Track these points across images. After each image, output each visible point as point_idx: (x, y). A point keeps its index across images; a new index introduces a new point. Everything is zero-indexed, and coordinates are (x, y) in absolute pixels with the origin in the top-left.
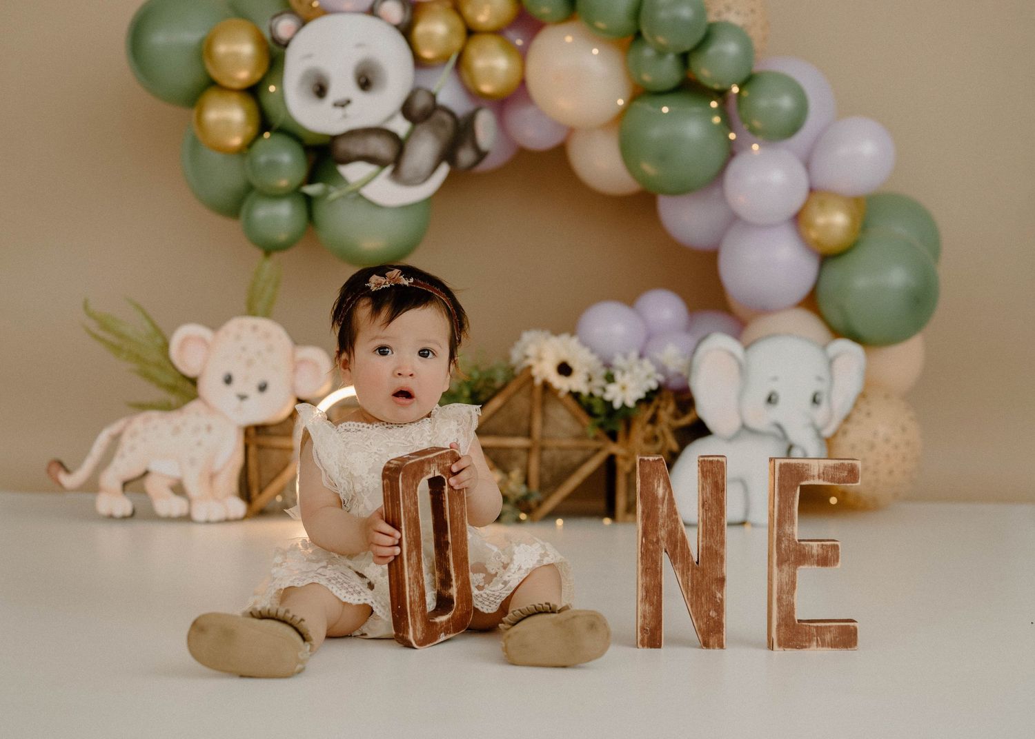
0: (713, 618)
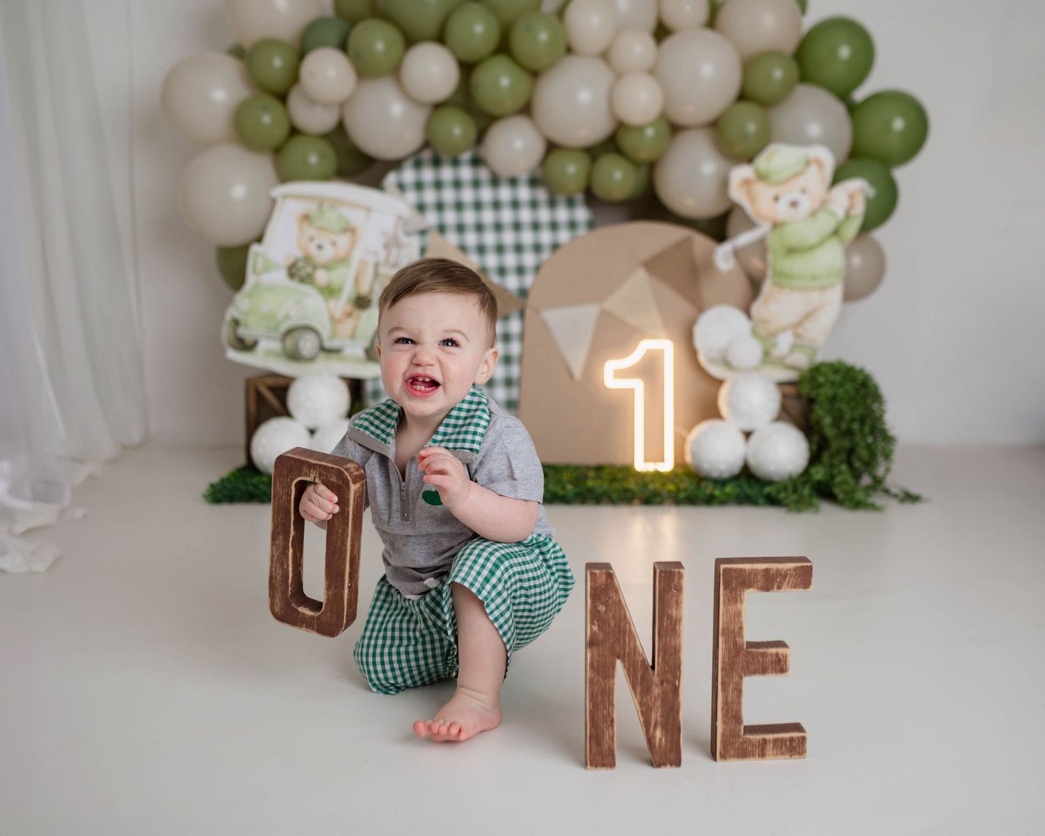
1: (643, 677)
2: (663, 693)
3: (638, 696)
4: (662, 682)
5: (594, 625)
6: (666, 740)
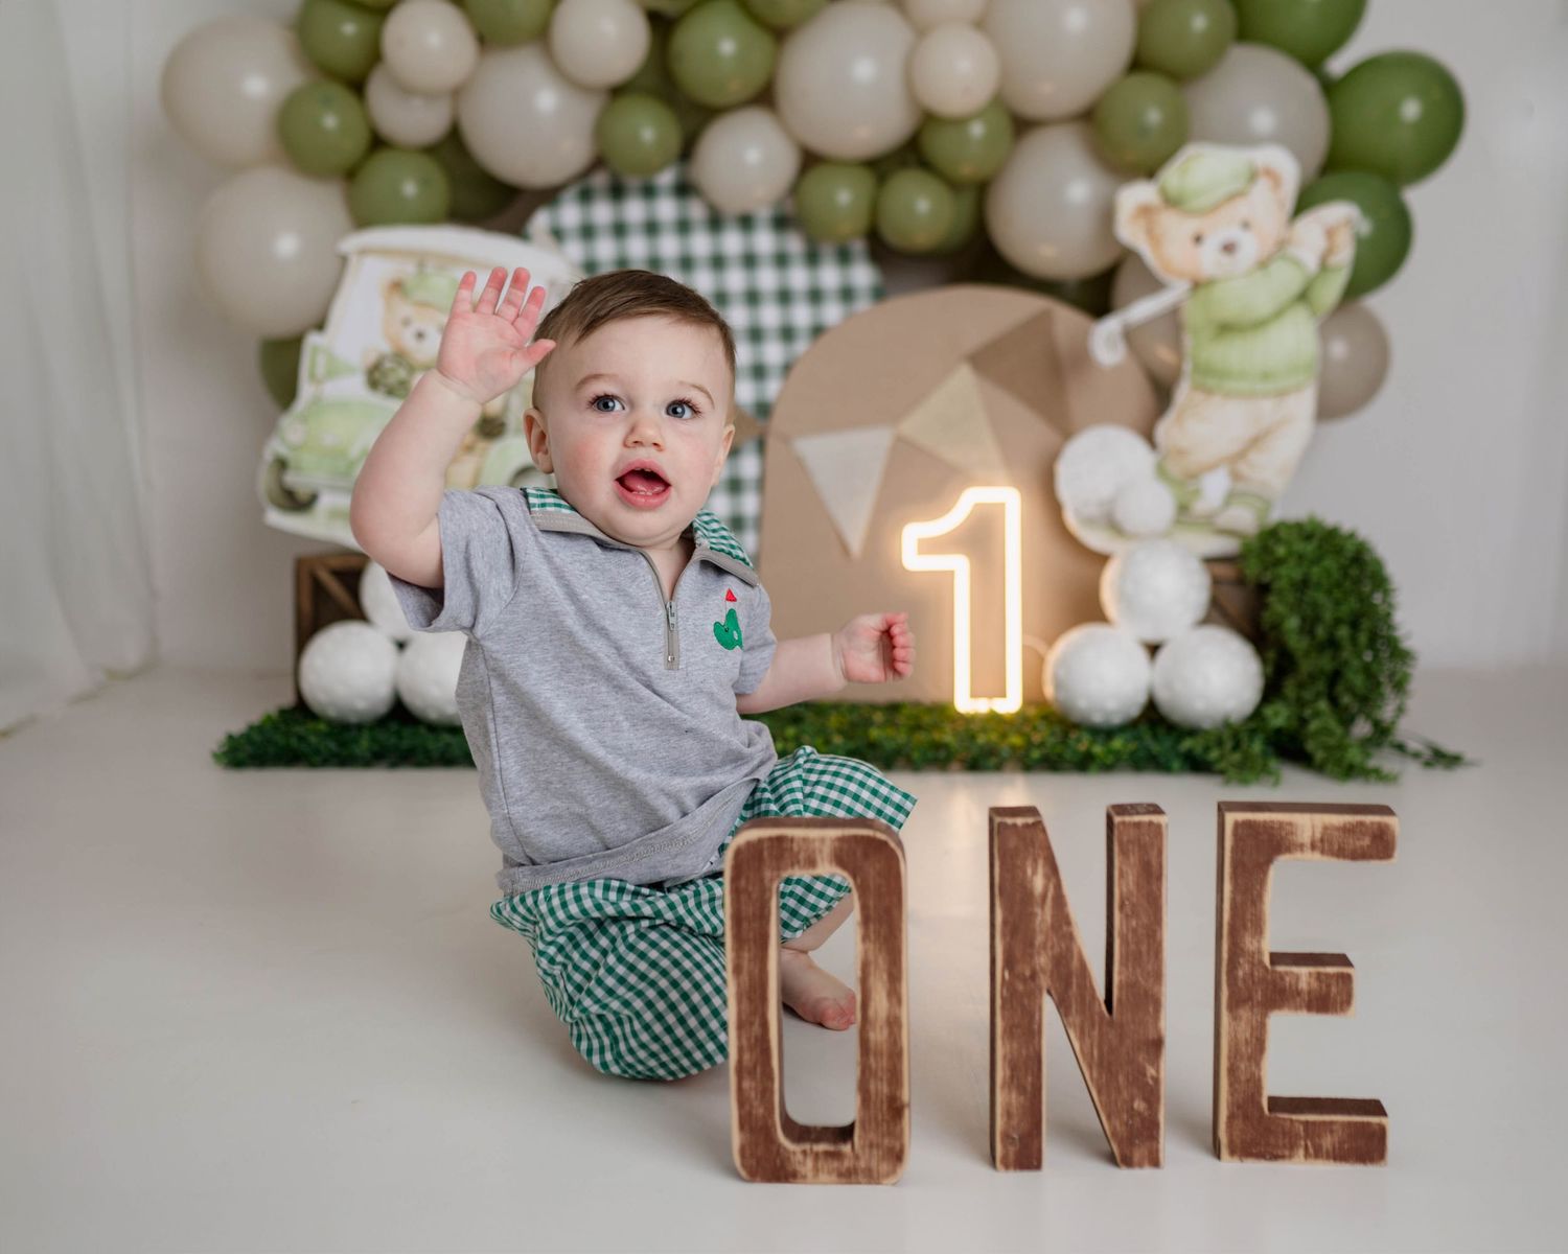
0: (1140, 1114)
1: (1068, 985)
2: (1031, 956)
4: (1034, 976)
5: (1153, 1078)
6: (1025, 872)
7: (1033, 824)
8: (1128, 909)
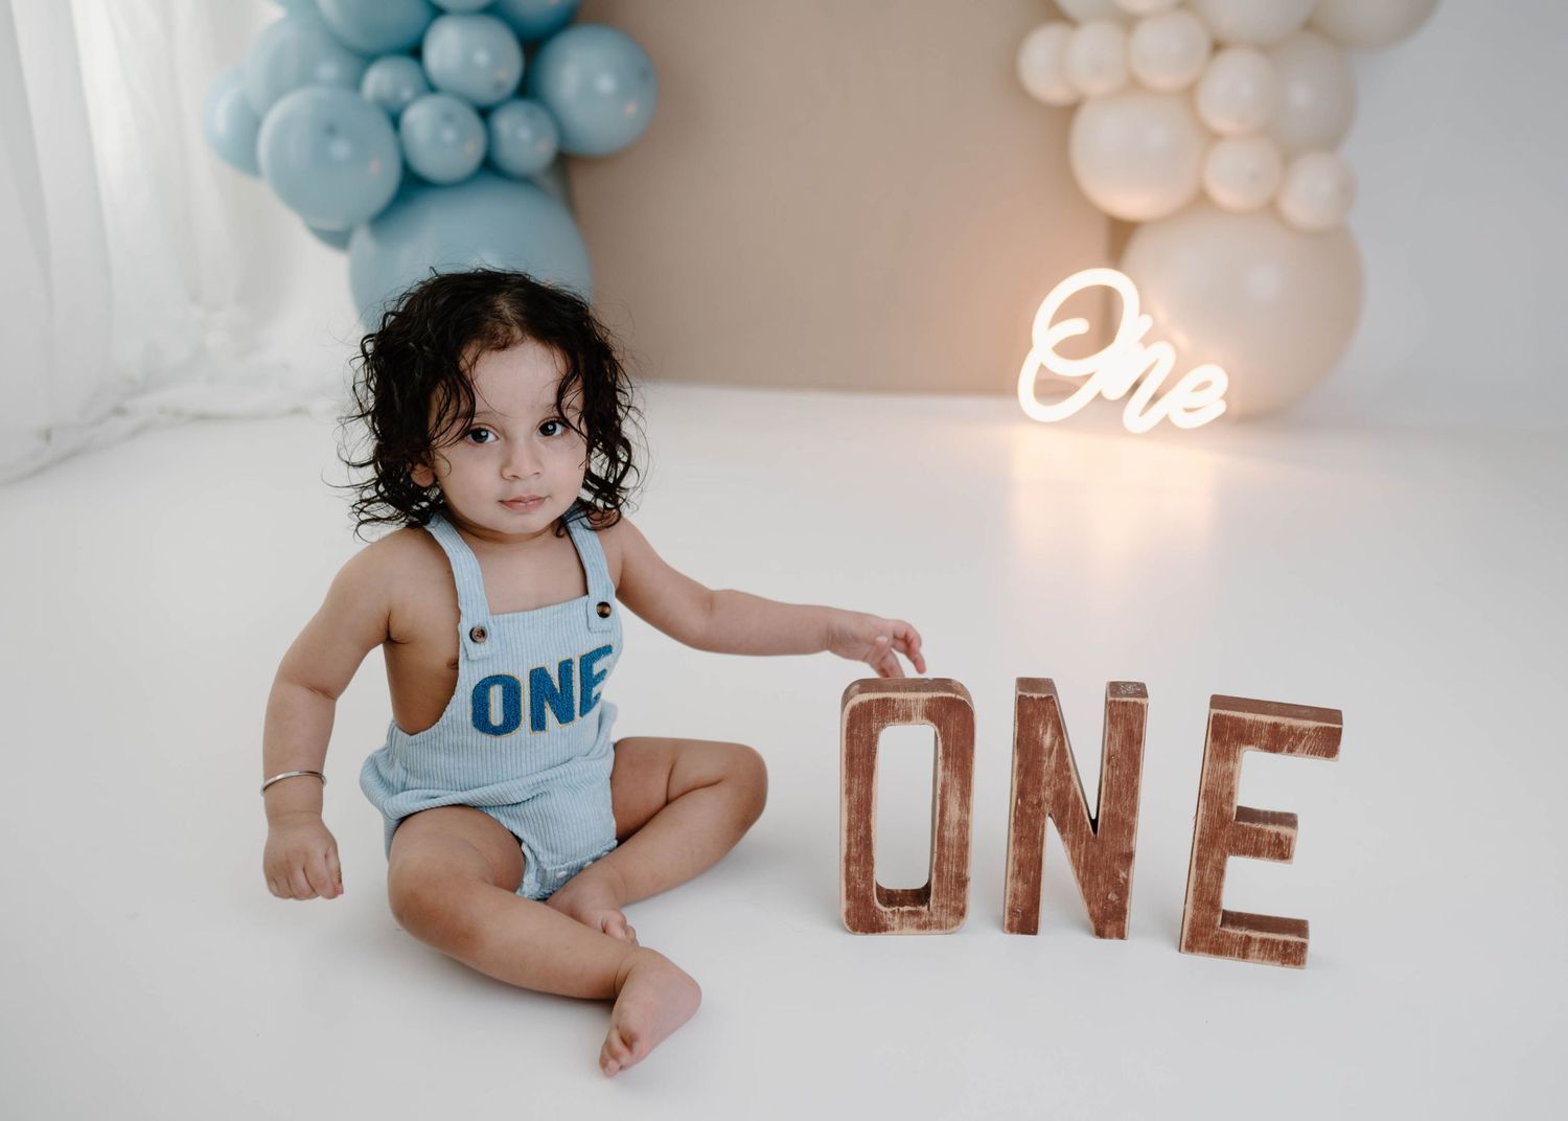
0: (1112, 902)
1: (1064, 812)
2: (1039, 791)
3: (1072, 789)
4: (1040, 804)
5: (1123, 879)
6: (1038, 731)
7: (1047, 698)
8: (1114, 761)
